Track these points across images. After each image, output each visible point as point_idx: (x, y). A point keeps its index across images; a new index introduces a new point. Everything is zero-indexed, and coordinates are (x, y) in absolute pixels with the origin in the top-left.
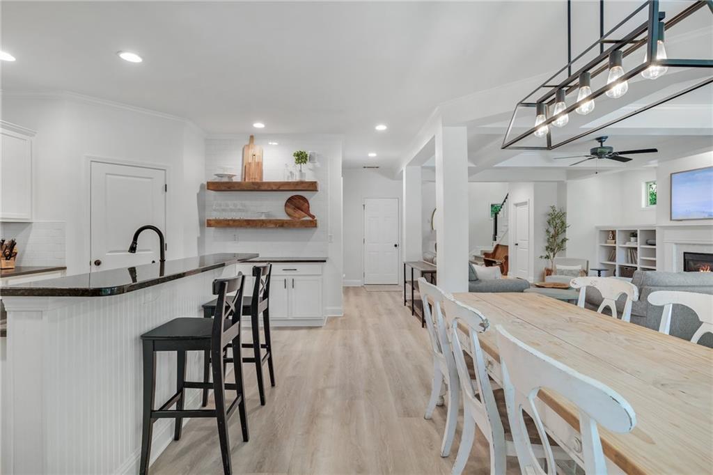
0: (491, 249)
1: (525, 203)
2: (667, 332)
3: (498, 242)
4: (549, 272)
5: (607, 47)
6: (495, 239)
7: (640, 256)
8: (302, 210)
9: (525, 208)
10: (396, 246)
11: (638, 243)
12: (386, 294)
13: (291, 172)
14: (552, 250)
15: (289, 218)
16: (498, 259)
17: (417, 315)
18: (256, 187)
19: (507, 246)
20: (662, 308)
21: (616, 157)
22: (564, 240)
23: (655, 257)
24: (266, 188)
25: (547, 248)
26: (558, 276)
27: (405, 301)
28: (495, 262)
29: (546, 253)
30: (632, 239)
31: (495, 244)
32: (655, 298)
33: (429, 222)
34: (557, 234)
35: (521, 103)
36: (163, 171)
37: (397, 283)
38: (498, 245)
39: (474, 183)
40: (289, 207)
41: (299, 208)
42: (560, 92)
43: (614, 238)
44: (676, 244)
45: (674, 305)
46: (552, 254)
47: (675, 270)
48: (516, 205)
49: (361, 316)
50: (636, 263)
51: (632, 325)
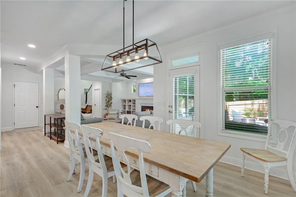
0: (84, 107)
1: (98, 89)
2: (144, 127)
3: (88, 104)
4: (107, 114)
5: (135, 47)
6: (86, 103)
7: (132, 108)
9: (98, 91)
10: (37, 107)
11: (131, 104)
12: (32, 132)
14: (108, 107)
16: (88, 111)
17: (53, 139)
19: (92, 106)
20: (143, 121)
21: (127, 77)
22: (111, 103)
23: (135, 107)
25: (106, 106)
26: (110, 115)
27: (45, 134)
28: (86, 112)
29: (105, 108)
30: (130, 102)
31: (86, 105)
32: (141, 119)
33: (56, 95)
34: (109, 101)
35: (108, 55)
37: (38, 126)
38: (87, 105)
39: (83, 80)
42: (121, 55)
43: (125, 102)
44: (140, 104)
45: (145, 120)
46: (107, 108)
47: (140, 111)
48: (95, 90)
49: (16, 146)
50: (131, 110)
51: (136, 127)
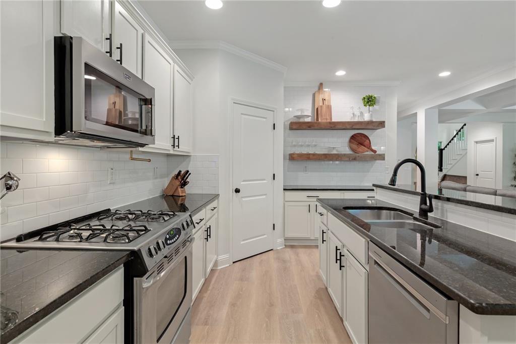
8: (364, 146)
13: (353, 114)
15: (351, 153)
18: (332, 126)
24: (340, 127)
36: (272, 112)
40: (353, 143)
41: (362, 144)
